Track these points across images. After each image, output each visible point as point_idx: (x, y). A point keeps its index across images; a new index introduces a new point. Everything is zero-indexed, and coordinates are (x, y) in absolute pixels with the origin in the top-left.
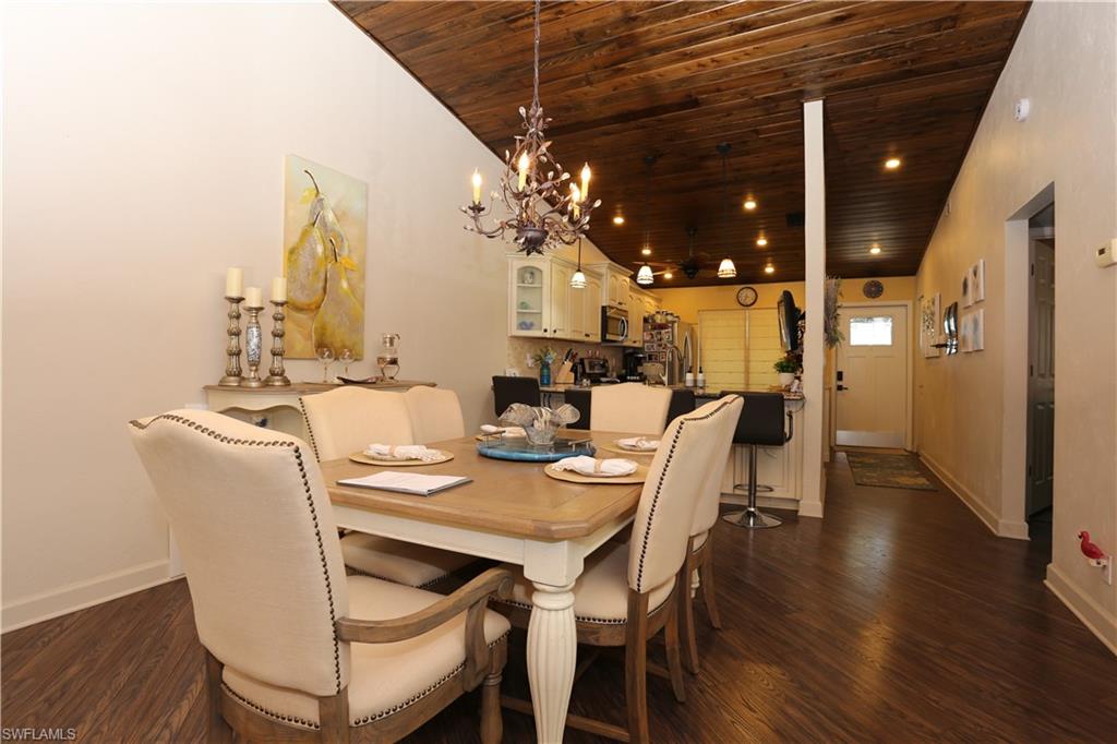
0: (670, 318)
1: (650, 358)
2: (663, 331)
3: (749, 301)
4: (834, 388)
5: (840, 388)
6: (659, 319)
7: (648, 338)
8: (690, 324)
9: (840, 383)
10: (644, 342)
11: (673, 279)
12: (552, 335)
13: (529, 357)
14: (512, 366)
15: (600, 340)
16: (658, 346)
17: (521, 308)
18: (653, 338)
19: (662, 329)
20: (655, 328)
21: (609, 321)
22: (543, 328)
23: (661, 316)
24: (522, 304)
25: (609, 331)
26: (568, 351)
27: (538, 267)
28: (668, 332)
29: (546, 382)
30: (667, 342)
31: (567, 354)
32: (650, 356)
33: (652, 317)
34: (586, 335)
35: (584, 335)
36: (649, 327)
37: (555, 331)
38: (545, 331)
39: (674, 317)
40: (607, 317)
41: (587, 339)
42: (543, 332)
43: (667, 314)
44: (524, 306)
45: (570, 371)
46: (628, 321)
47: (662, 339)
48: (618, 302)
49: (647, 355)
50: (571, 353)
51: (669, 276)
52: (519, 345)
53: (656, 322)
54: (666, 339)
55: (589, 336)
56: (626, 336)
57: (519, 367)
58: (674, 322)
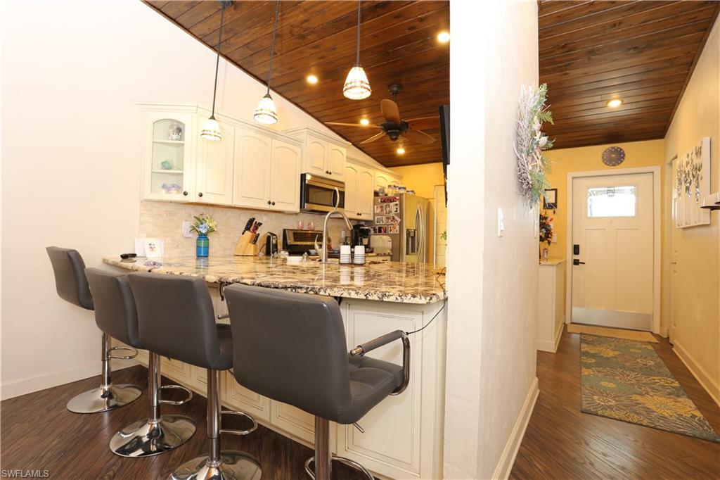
0: (402, 191)
1: (380, 231)
2: (392, 204)
4: (570, 262)
5: (576, 262)
6: (390, 193)
7: (378, 211)
8: (428, 199)
9: (576, 257)
10: (375, 214)
11: (406, 155)
12: (198, 200)
13: (186, 226)
14: (149, 236)
15: (298, 210)
16: (387, 218)
17: (162, 168)
18: (382, 210)
19: (391, 202)
20: (384, 202)
21: (311, 191)
22: (184, 191)
23: (394, 190)
24: (163, 163)
25: (310, 201)
26: (249, 221)
27: (179, 120)
28: (396, 205)
29: (202, 255)
30: (396, 214)
31: (248, 224)
32: (380, 228)
33: (384, 191)
34: (269, 203)
35: (266, 202)
36: (379, 200)
37: (201, 195)
38: (185, 194)
39: (408, 191)
40: (309, 186)
41: (272, 207)
42: (183, 195)
43: (400, 188)
44: (166, 165)
45: (250, 242)
46: (344, 192)
47: (390, 212)
48: (325, 171)
49: (377, 228)
50: (254, 223)
51: (401, 151)
52: (166, 211)
53: (386, 195)
54: (393, 212)
55: (274, 204)
56: (339, 207)
57: (166, 237)
58: (401, 195)
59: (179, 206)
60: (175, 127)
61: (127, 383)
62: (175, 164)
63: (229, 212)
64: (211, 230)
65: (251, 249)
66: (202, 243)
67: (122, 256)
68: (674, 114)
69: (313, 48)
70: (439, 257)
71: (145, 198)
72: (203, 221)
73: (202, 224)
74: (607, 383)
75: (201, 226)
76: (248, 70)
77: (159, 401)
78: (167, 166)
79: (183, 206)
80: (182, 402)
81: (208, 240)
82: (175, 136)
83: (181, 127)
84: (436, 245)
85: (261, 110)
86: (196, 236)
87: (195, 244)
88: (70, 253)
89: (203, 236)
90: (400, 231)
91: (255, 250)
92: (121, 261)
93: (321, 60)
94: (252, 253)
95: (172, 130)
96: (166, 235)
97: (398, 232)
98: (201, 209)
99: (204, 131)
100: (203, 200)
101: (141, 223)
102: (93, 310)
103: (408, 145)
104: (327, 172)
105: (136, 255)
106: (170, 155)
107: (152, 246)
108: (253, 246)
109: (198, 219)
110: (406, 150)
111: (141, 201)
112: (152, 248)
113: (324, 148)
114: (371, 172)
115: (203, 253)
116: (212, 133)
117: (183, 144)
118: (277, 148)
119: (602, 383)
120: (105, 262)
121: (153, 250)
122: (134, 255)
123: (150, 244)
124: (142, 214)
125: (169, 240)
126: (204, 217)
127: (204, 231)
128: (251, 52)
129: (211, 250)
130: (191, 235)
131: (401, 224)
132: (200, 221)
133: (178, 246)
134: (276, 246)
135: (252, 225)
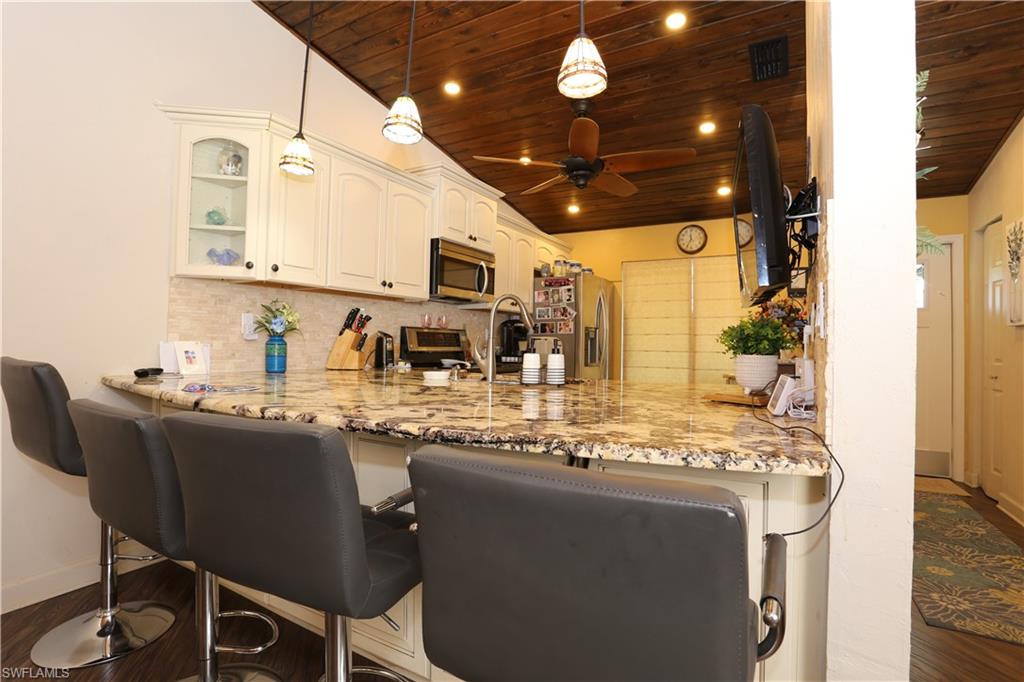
0: (576, 270)
1: (544, 330)
2: (562, 289)
3: (695, 245)
6: (559, 272)
7: (541, 300)
8: (612, 282)
10: (535, 305)
11: (581, 215)
12: (270, 276)
13: (247, 321)
14: (184, 337)
15: (427, 296)
16: (555, 311)
17: (208, 223)
18: (547, 299)
19: (561, 285)
20: (550, 285)
21: (448, 265)
22: (246, 261)
23: (564, 268)
24: (209, 214)
25: (445, 282)
26: (350, 313)
27: (239, 141)
28: (569, 290)
29: (276, 369)
30: (568, 305)
31: (348, 318)
32: (543, 326)
33: (549, 268)
34: (384, 284)
35: (379, 283)
36: (543, 283)
37: (276, 269)
38: (249, 266)
39: (584, 270)
40: (444, 258)
41: (387, 291)
42: (245, 268)
43: (572, 265)
44: (214, 217)
45: (352, 348)
46: (493, 270)
47: (560, 301)
48: (468, 235)
49: (539, 325)
50: (358, 317)
51: (574, 209)
52: (213, 296)
53: (552, 276)
54: (565, 301)
55: (391, 286)
56: (486, 292)
57: (213, 338)
58: (577, 275)
59: (236, 288)
60: (231, 154)
61: (147, 599)
62: (229, 216)
63: (317, 299)
64: (291, 329)
65: (354, 360)
66: (276, 350)
67: (137, 373)
68: (994, 156)
69: (461, 33)
70: (629, 369)
71: (179, 272)
72: (277, 313)
73: (275, 317)
74: (937, 568)
75: (273, 321)
76: (348, 69)
77: (216, 648)
78: (216, 218)
79: (243, 288)
80: (260, 649)
81: (286, 344)
82: (230, 169)
83: (241, 153)
84: (625, 351)
85: (397, 116)
86: (263, 338)
87: (263, 352)
88: (39, 370)
89: (276, 339)
90: (575, 331)
91: (361, 361)
92: (135, 383)
93: (471, 56)
94: (355, 365)
95: (225, 158)
96: (215, 335)
97: (572, 332)
98: (272, 293)
99: (285, 157)
100: (280, 277)
101: (170, 316)
102: (85, 475)
103: (583, 200)
104: (471, 237)
105: (162, 370)
106: (223, 200)
107: (190, 354)
108: (357, 353)
109: (268, 309)
110: (581, 207)
111: (172, 278)
112: (190, 358)
113: (466, 200)
114: (531, 239)
115: (275, 367)
116: (300, 161)
117: (245, 183)
118: (395, 195)
119: (929, 568)
120: (107, 384)
121: (191, 362)
122: (159, 371)
123: (187, 352)
124: (171, 301)
125: (218, 345)
126: (279, 306)
127: (279, 330)
128: (356, 38)
129: (289, 361)
130: (256, 336)
131: (576, 320)
132: (272, 312)
133: (234, 355)
134: (391, 353)
135: (354, 320)
